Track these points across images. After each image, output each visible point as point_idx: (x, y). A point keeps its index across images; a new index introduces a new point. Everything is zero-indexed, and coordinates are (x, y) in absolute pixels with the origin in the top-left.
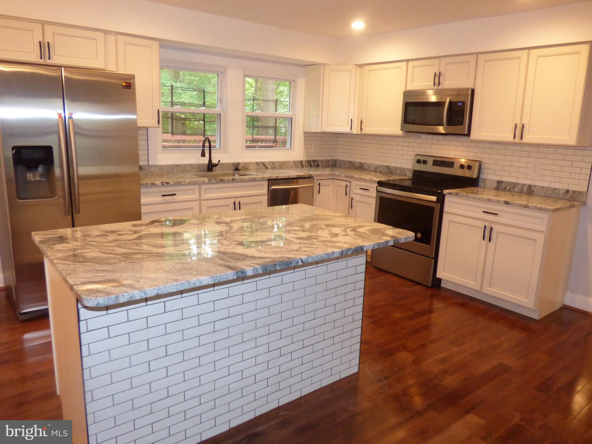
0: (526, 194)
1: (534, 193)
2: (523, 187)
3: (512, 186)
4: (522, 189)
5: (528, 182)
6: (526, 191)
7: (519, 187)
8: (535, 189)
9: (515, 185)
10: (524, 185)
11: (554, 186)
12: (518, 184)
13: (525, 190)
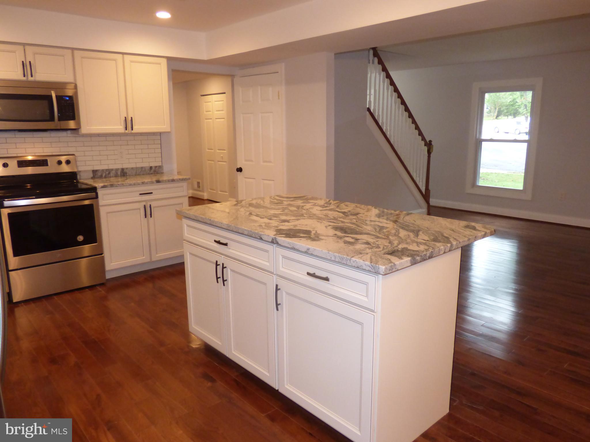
0: (121, 176)
1: (127, 174)
2: (117, 172)
3: (107, 173)
4: (117, 173)
5: (119, 166)
6: (120, 175)
7: (114, 172)
8: (127, 171)
9: (109, 171)
10: (117, 170)
11: (139, 165)
12: (112, 170)
13: (119, 173)
